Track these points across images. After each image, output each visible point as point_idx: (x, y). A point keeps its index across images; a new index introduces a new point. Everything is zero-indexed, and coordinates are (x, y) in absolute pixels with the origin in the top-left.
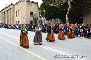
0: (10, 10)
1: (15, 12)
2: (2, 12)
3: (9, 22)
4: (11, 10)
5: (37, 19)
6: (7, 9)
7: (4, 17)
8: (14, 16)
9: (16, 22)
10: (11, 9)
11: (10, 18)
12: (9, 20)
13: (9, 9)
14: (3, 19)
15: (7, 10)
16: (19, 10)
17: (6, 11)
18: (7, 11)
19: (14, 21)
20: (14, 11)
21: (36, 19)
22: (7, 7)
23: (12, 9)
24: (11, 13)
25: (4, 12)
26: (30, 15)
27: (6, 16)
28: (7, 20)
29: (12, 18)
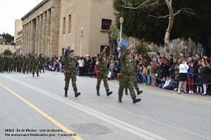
0: (48, 13)
1: (62, 20)
2: (27, 21)
3: (44, 49)
4: (50, 13)
6: (40, 12)
7: (34, 35)
8: (58, 33)
9: (63, 49)
10: (50, 10)
11: (46, 37)
12: (44, 42)
13: (46, 12)
14: (31, 42)
15: (42, 15)
16: (70, 15)
17: (38, 17)
18: (40, 17)
19: (57, 48)
22: (41, 5)
23: (52, 10)
24: (50, 23)
25: (34, 20)
26: (102, 28)
27: (38, 31)
28: (39, 43)
29: (53, 37)
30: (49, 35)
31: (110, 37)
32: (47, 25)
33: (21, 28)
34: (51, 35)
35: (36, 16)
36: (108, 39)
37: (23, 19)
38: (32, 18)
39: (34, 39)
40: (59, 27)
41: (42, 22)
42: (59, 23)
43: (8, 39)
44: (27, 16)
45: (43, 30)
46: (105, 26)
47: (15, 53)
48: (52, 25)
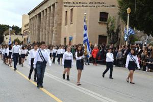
0: (52, 8)
1: (64, 14)
2: (33, 15)
3: (49, 38)
4: (54, 8)
5: (118, 31)
6: (45, 7)
7: (39, 27)
8: (60, 24)
9: (65, 38)
10: (53, 5)
11: (51, 27)
12: (49, 33)
13: (50, 7)
14: (37, 32)
15: (46, 10)
16: (72, 9)
17: (43, 11)
19: (60, 37)
20: (61, 10)
21: (115, 31)
23: (56, 5)
24: (53, 16)
25: (40, 15)
26: (100, 20)
27: (43, 23)
28: (44, 33)
29: (56, 28)
30: (53, 26)
31: (108, 28)
32: (51, 18)
33: (27, 21)
34: (55, 27)
35: (40, 11)
36: (106, 30)
37: (29, 14)
38: (38, 13)
39: (39, 30)
40: (61, 19)
41: (46, 15)
42: (61, 16)
43: (17, 30)
44: (34, 11)
45: (47, 22)
46: (103, 18)
47: (22, 42)
48: (55, 17)
